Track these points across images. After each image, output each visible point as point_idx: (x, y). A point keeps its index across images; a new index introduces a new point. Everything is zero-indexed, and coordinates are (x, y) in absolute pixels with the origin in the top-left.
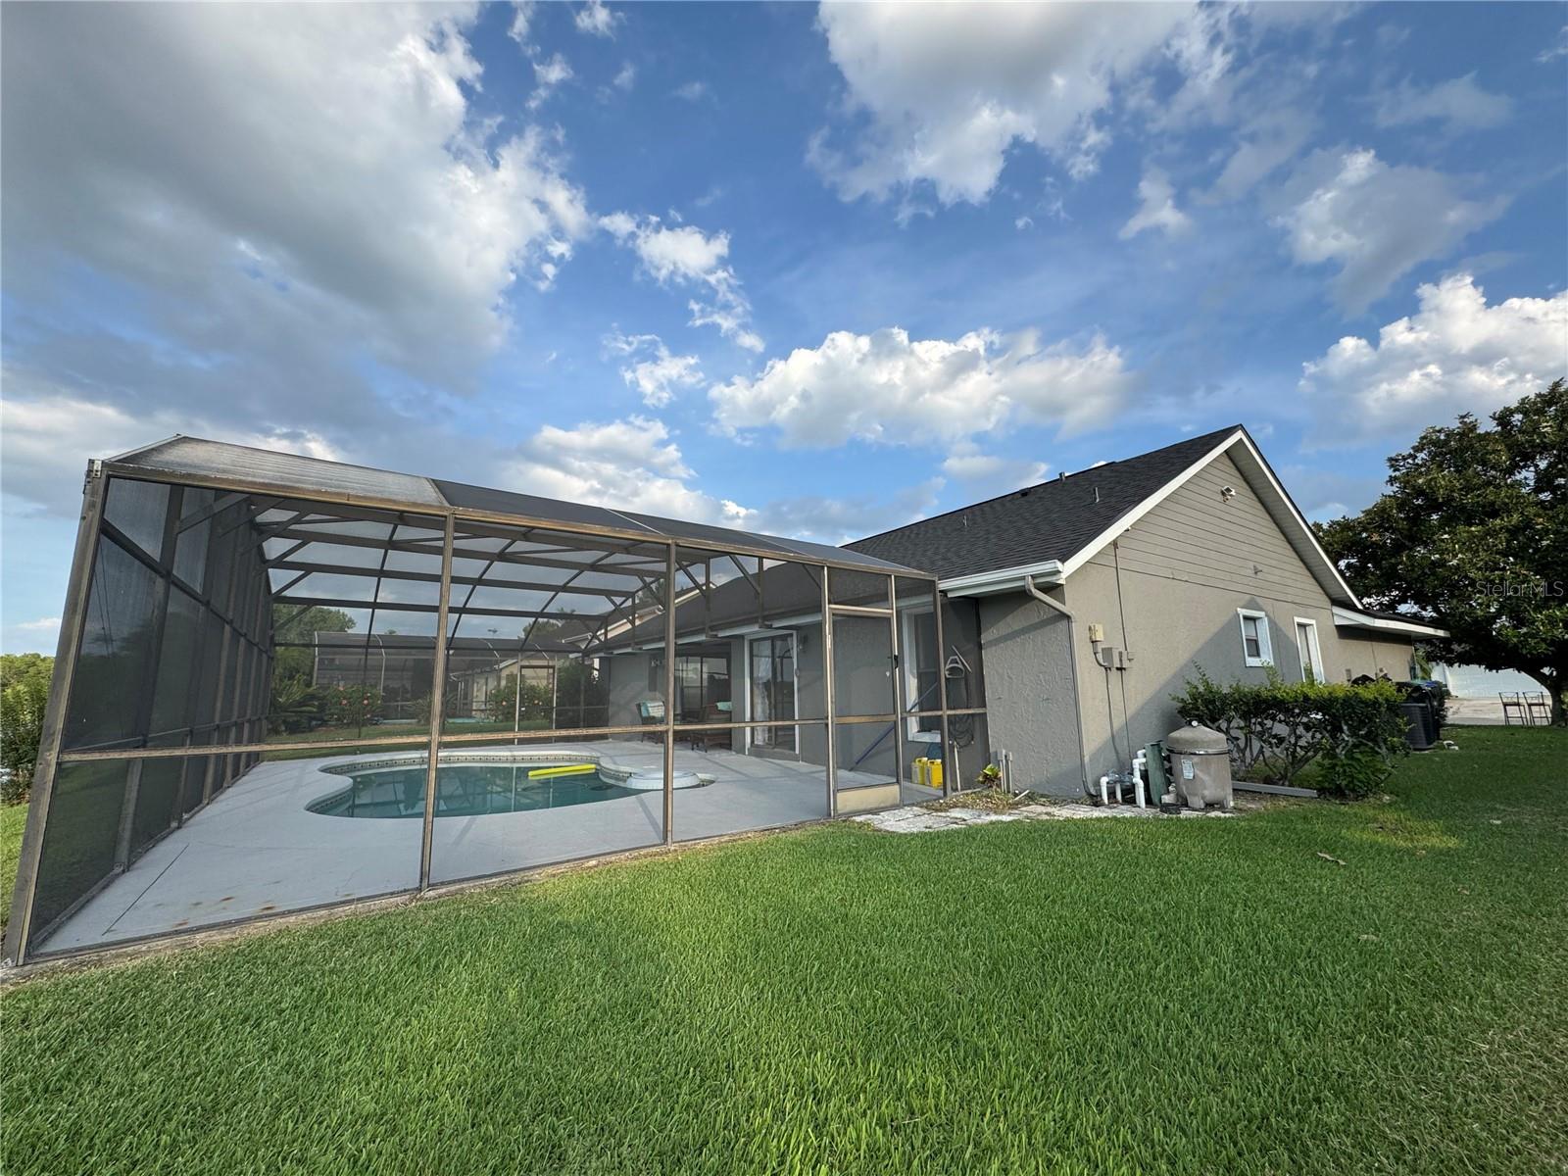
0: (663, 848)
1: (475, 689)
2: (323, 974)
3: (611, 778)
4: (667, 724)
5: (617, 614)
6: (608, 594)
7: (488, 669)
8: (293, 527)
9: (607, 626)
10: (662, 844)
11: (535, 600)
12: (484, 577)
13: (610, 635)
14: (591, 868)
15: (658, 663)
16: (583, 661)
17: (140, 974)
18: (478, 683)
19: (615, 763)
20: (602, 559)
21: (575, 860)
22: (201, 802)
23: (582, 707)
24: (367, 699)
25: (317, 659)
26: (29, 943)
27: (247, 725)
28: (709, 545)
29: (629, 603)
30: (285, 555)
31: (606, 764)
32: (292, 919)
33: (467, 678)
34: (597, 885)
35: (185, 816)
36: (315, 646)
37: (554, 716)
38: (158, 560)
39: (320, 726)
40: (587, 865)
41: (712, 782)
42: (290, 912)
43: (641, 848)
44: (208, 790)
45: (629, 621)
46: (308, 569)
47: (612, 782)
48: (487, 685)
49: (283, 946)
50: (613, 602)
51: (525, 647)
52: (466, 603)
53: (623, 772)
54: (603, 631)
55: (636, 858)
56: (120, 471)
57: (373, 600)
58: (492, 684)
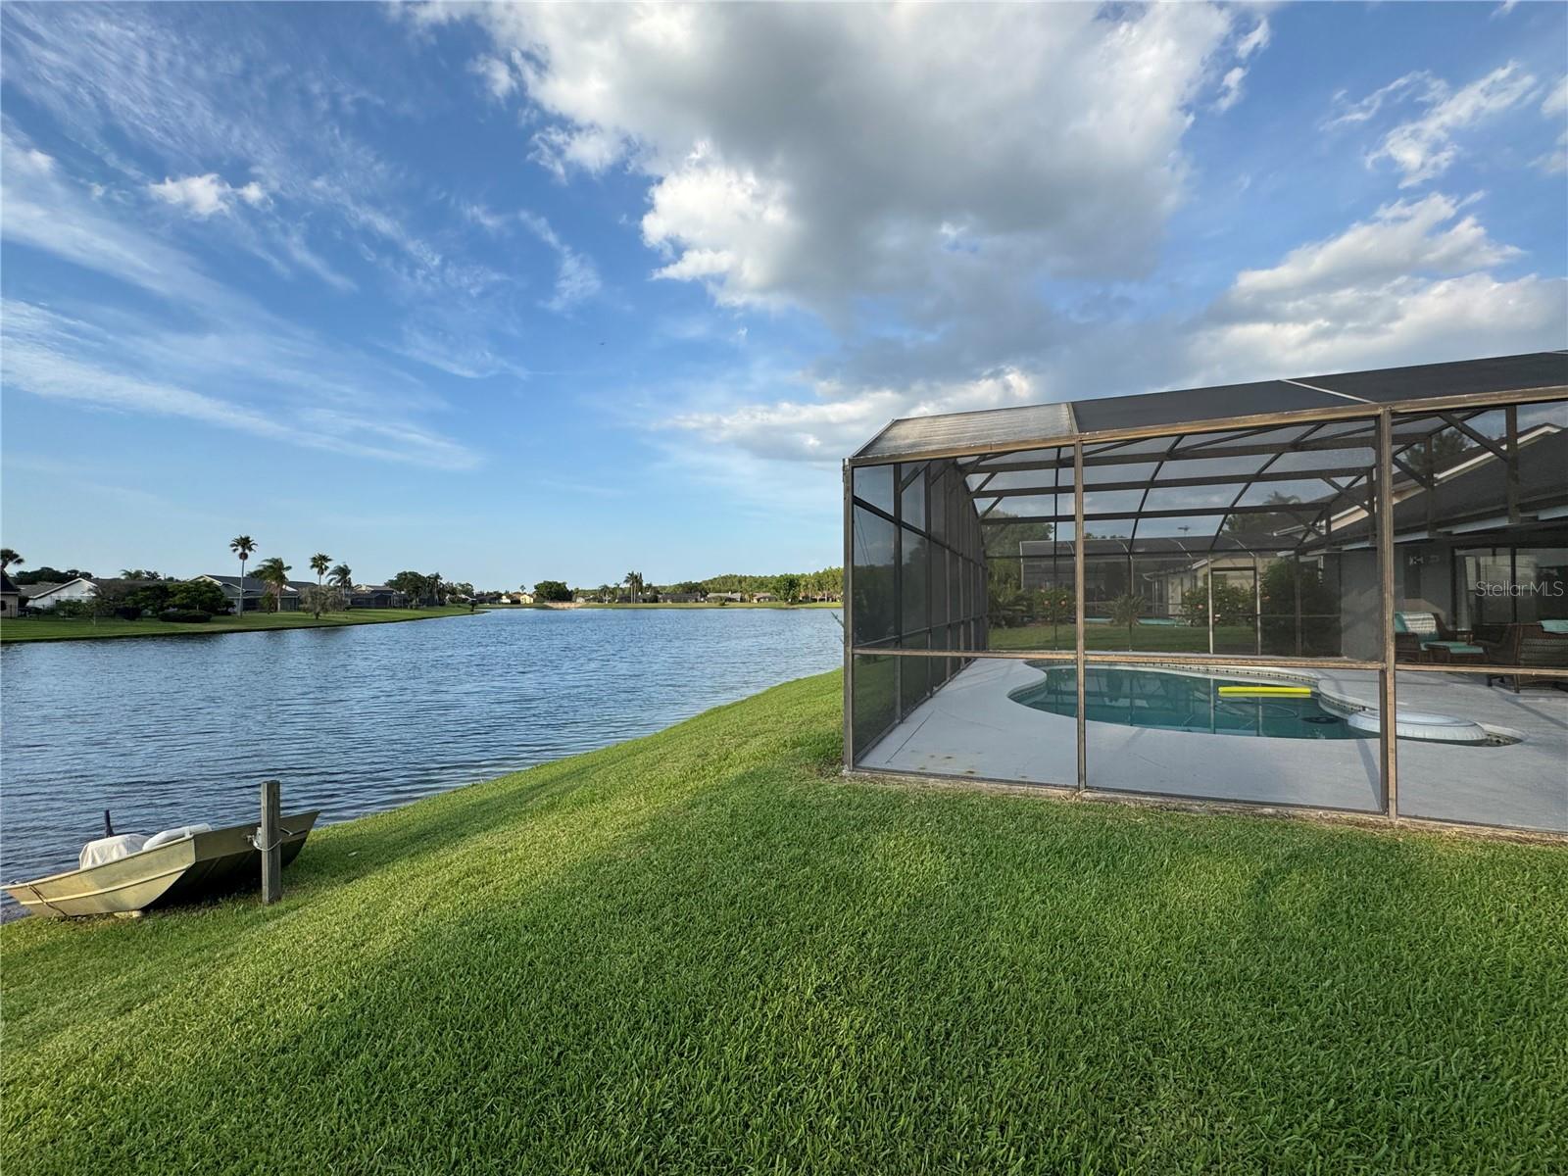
0: (1381, 819)
1: (1170, 591)
2: (993, 837)
3: (1334, 708)
4: (1384, 661)
5: (1343, 499)
6: (1326, 475)
7: (1182, 569)
8: (981, 464)
9: (1330, 516)
10: (1378, 814)
11: (1221, 497)
12: (1156, 479)
13: (1334, 527)
14: (1266, 816)
15: (1421, 560)
16: (1297, 559)
17: (898, 795)
18: (1173, 584)
19: (1341, 691)
20: (1305, 436)
21: (1245, 802)
22: (945, 679)
23: (1299, 615)
24: (1064, 600)
25: (1022, 566)
26: (853, 759)
27: (972, 623)
28: (1464, 401)
29: (1364, 480)
30: (982, 486)
31: (1327, 689)
32: (984, 785)
33: (1160, 578)
34: (1262, 839)
35: (935, 689)
36: (1021, 557)
37: (1259, 624)
38: (893, 515)
39: (1030, 622)
40: (1260, 811)
41: (1517, 741)
42: (983, 780)
43: (1343, 810)
44: (948, 672)
45: (1363, 507)
46: (1000, 494)
47: (1336, 713)
48: (1182, 585)
49: (973, 805)
50: (1334, 485)
51: (1215, 548)
52: (1141, 508)
53: (1348, 704)
54: (1324, 523)
55: (1334, 821)
56: (861, 462)
57: (1054, 514)
58: (1187, 585)
